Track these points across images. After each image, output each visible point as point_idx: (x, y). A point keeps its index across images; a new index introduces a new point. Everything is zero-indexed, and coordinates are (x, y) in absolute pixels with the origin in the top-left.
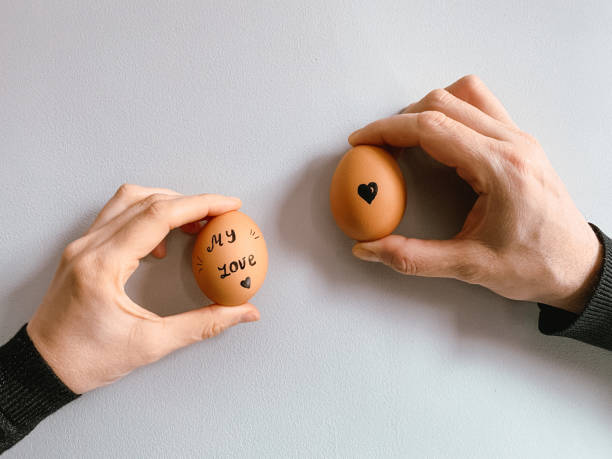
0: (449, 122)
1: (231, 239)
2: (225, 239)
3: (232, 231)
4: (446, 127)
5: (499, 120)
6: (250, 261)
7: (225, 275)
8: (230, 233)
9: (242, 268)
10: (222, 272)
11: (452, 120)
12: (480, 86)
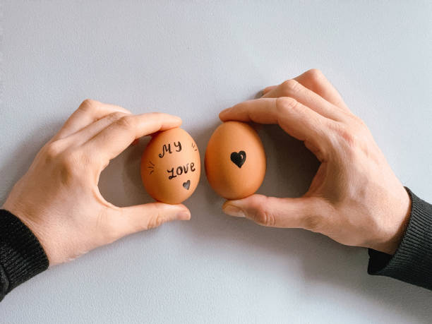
0: (300, 106)
1: (178, 149)
2: (173, 149)
3: (179, 143)
4: (297, 111)
5: (336, 105)
6: (192, 167)
7: (173, 177)
8: (177, 144)
9: (186, 172)
10: (171, 174)
11: (301, 104)
12: (321, 78)
